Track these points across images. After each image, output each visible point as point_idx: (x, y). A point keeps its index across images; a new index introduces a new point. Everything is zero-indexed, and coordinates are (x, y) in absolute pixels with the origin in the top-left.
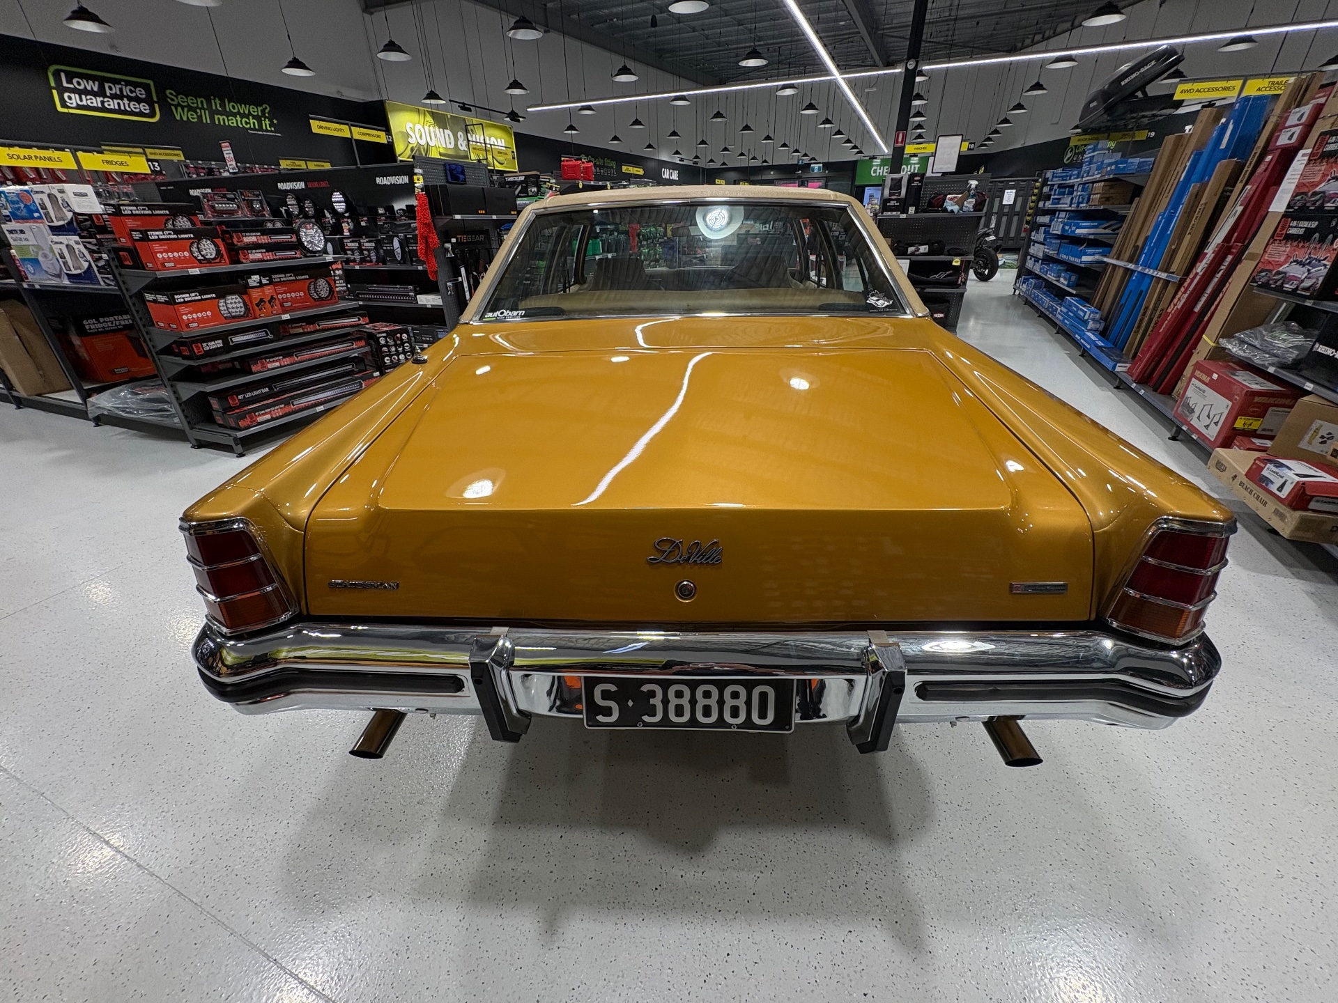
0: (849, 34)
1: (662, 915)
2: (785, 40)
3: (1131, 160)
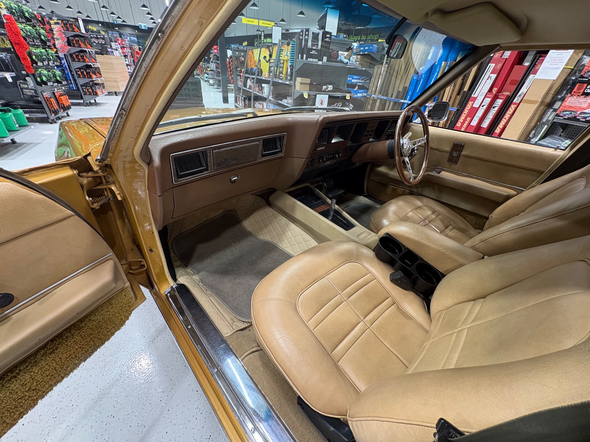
3: (374, 45)
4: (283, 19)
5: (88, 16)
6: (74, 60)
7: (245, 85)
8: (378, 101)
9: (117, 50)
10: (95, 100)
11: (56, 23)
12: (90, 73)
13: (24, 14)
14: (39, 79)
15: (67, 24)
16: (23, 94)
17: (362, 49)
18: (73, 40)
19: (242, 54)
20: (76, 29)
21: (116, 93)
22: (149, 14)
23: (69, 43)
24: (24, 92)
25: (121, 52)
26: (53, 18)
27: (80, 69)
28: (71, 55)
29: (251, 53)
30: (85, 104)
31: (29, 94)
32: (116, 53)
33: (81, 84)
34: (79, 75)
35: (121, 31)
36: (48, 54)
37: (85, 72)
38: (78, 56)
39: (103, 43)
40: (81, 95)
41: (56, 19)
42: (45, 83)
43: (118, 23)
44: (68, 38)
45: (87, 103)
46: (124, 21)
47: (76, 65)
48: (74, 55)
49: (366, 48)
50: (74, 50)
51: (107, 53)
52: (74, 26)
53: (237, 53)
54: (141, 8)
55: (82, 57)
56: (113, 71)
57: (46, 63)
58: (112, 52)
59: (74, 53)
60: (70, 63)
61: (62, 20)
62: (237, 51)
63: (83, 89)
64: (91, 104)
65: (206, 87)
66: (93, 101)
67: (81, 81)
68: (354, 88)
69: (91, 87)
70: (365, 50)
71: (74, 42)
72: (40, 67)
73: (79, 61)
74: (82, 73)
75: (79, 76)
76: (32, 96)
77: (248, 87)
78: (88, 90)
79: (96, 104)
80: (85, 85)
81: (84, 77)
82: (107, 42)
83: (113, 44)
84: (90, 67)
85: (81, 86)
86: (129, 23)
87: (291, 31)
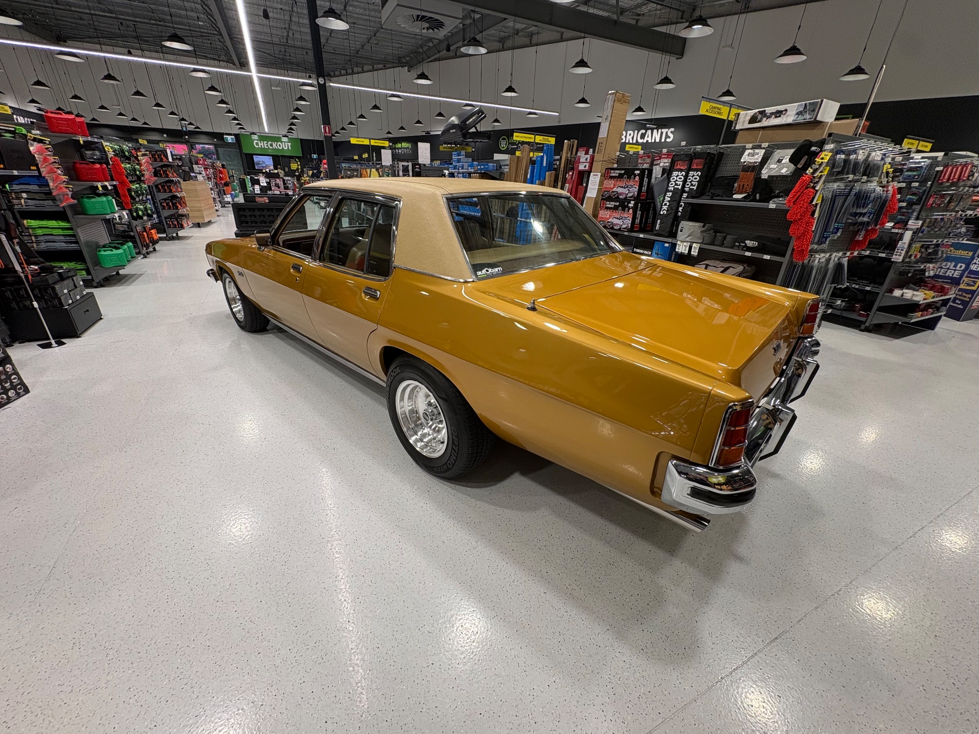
0: (208, 33)
1: (737, 539)
2: (139, 20)
3: (489, 164)
4: (419, 121)
5: (145, 123)
6: (159, 191)
7: (359, 209)
8: (499, 219)
9: (200, 174)
10: (177, 234)
11: (143, 155)
12: (176, 203)
13: (124, 153)
14: (135, 214)
15: (155, 155)
16: (115, 229)
17: (479, 167)
18: (160, 171)
19: (355, 173)
20: (164, 159)
21: (199, 224)
22: (230, 111)
23: (156, 174)
24: (116, 228)
25: (204, 175)
26: (141, 150)
27: (165, 200)
28: (157, 186)
29: (365, 173)
30: (168, 238)
31: (121, 229)
32: (200, 177)
33: (165, 216)
34: (164, 206)
35: (192, 140)
36: (141, 188)
37: (170, 203)
38: (165, 186)
39: (180, 164)
40: (164, 228)
41: (144, 150)
42: (141, 218)
43: (188, 129)
44: (155, 169)
45: (169, 238)
46: (197, 128)
47: (161, 196)
48: (160, 186)
49: (482, 167)
50: (160, 180)
51: (190, 178)
52: (162, 156)
53: (349, 173)
54: (220, 105)
55: (169, 187)
56: (198, 199)
57: (141, 198)
58: (196, 177)
59: (160, 184)
60: (154, 194)
61: (150, 152)
62: (349, 170)
63: (166, 222)
64: (173, 238)
65: (316, 210)
66: (175, 235)
67: (165, 213)
68: (477, 207)
69: (177, 219)
70: (481, 169)
71: (162, 172)
72: (137, 202)
73: (165, 191)
74: (167, 204)
75: (164, 208)
76: (124, 231)
77: (362, 210)
78: (172, 223)
79: (178, 238)
80: (170, 217)
81: (170, 208)
82: (185, 163)
83: (195, 167)
84: (176, 197)
85: (166, 218)
86: (204, 129)
87: (432, 133)
